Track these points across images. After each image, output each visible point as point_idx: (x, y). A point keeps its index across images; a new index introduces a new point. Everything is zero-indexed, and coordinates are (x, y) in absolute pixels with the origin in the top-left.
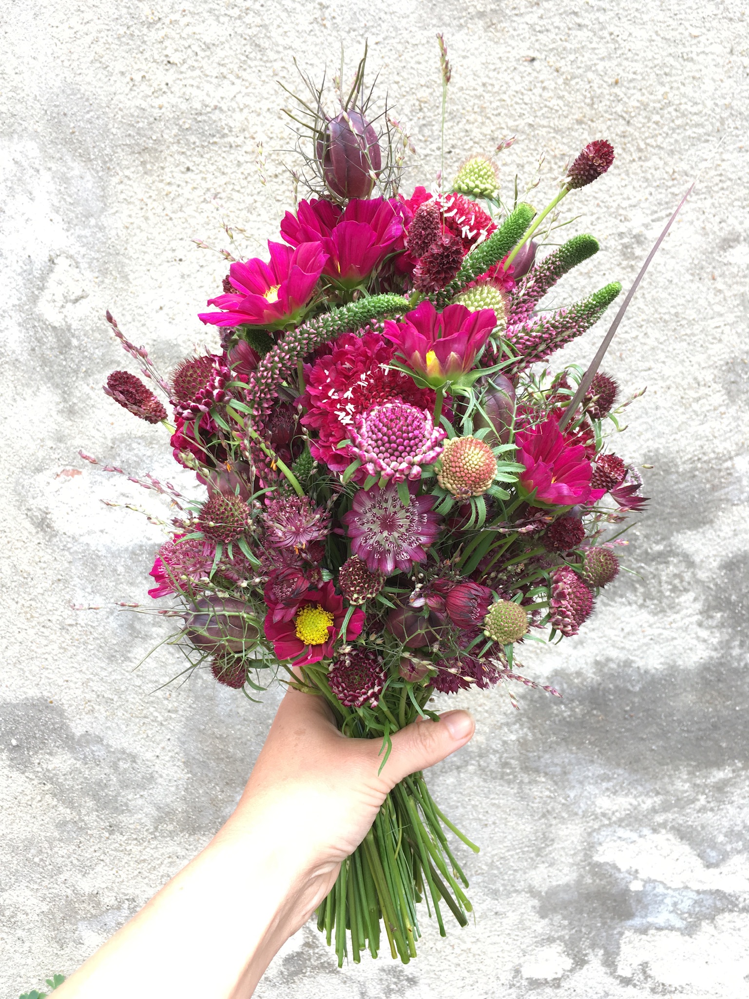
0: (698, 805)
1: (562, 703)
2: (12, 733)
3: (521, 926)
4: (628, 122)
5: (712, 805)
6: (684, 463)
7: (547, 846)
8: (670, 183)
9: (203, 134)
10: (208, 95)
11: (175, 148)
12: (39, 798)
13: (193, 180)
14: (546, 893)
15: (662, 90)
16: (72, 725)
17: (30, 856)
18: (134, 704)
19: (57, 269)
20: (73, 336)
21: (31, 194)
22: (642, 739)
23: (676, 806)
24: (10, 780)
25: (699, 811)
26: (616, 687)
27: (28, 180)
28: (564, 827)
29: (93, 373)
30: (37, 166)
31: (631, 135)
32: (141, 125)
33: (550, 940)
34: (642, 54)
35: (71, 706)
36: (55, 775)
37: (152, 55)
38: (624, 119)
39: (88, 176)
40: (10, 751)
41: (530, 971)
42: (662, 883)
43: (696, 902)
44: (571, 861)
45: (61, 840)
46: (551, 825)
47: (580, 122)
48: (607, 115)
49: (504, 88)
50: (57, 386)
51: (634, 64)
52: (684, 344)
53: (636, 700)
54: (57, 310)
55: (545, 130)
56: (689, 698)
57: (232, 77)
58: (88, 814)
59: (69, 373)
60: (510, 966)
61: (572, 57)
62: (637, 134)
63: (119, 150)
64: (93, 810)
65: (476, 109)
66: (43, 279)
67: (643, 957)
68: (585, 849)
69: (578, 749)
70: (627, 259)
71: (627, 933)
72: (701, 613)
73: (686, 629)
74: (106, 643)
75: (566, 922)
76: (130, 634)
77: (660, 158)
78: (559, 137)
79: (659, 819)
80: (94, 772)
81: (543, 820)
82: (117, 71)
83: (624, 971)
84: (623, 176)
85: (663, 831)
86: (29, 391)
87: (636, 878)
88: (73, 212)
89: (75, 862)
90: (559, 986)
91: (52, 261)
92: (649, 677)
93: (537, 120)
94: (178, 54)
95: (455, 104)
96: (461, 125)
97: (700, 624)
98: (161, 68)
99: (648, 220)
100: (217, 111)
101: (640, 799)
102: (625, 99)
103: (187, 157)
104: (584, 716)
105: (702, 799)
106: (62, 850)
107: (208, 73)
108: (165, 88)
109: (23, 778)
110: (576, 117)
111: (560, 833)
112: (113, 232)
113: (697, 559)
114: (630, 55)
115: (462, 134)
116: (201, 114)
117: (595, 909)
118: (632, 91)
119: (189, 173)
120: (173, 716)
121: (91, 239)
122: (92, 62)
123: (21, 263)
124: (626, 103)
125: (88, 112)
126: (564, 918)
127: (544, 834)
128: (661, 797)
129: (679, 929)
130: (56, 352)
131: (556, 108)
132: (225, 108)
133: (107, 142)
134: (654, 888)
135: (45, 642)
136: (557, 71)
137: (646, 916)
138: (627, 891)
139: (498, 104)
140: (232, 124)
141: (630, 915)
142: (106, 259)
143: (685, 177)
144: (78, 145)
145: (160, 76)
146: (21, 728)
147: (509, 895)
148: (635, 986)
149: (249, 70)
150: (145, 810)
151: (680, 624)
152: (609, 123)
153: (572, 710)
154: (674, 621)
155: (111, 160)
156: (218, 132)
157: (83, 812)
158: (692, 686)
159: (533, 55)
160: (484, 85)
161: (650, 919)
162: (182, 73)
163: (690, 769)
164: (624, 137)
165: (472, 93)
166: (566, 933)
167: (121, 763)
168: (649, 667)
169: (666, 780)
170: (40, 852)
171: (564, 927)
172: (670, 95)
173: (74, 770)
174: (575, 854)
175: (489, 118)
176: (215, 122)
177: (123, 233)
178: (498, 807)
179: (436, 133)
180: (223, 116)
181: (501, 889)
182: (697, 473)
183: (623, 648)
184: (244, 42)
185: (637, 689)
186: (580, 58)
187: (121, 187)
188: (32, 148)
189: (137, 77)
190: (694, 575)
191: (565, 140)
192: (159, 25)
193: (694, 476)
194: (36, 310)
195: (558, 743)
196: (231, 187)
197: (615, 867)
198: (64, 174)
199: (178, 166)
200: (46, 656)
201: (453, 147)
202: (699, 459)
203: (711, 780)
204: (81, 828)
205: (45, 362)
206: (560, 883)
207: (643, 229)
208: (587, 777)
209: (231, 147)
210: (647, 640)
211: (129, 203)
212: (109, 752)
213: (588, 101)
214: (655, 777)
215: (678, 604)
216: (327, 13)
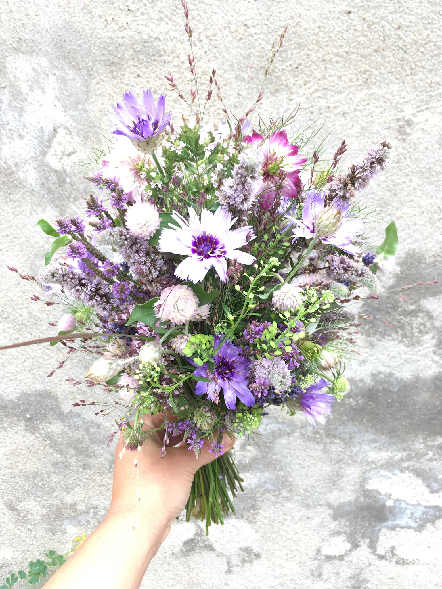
0: (428, 457)
1: (351, 397)
2: (27, 411)
3: (322, 525)
4: (405, 52)
5: (436, 457)
6: (430, 257)
7: (339, 479)
8: (429, 89)
9: (148, 54)
10: (152, 30)
11: (131, 62)
12: (42, 448)
13: (142, 83)
14: (337, 506)
15: (426, 33)
16: (63, 406)
17: (36, 482)
18: (99, 394)
19: (58, 135)
20: (67, 176)
21: (43, 89)
22: (397, 419)
23: (415, 457)
24: (25, 438)
25: (428, 461)
26: (384, 388)
27: (42, 81)
28: (349, 469)
29: (79, 199)
30: (47, 72)
31: (407, 59)
32: (111, 48)
33: (338, 533)
34: (415, 11)
35: (62, 395)
36: (52, 435)
37: (119, 6)
38: (403, 50)
39: (78, 79)
40: (26, 421)
41: (325, 551)
42: (404, 501)
43: (424, 512)
44: (352, 488)
45: (54, 473)
46: (341, 468)
47: (376, 51)
48: (393, 47)
49: (331, 30)
50: (57, 206)
51: (410, 17)
52: (433, 186)
53: (395, 396)
54: (58, 160)
55: (355, 55)
56: (426, 396)
57: (166, 20)
58: (71, 458)
59: (64, 198)
60: (314, 548)
61: (373, 11)
62: (410, 59)
63: (97, 63)
64: (74, 455)
65: (314, 42)
66: (50, 141)
67: (392, 543)
68: (361, 482)
69: (360, 424)
70: (401, 134)
71: (383, 530)
72: (435, 346)
73: (426, 355)
74: (84, 359)
75: (348, 523)
77: (424, 74)
78: (363, 60)
79: (405, 465)
80: (75, 433)
81: (337, 465)
82: (97, 15)
83: (381, 551)
84: (401, 84)
85: (407, 472)
86: (40, 209)
87: (390, 498)
88: (68, 100)
89: (63, 485)
90: (342, 560)
91: (55, 130)
92: (403, 383)
93: (351, 49)
94: (134, 5)
95: (301, 38)
96: (304, 51)
97: (434, 353)
98: (124, 13)
99: (415, 111)
100: (157, 40)
101: (394, 453)
102: (404, 38)
103: (138, 68)
104: (364, 405)
105: (431, 453)
106: (55, 479)
107: (152, 17)
108: (126, 26)
109: (33, 437)
110: (374, 48)
111: (347, 472)
112: (92, 114)
113: (435, 314)
114: (408, 11)
115: (305, 57)
116: (147, 42)
117: (365, 516)
118: (408, 33)
119: (139, 79)
121: (79, 117)
122: (82, 9)
123: (36, 132)
124: (404, 40)
125: (79, 40)
126: (347, 521)
127: (337, 472)
128: (406, 452)
129: (413, 528)
130: (57, 186)
131: (362, 42)
132: (162, 38)
133: (90, 58)
134: (400, 504)
135: (47, 358)
136: (364, 19)
137: (395, 520)
138: (384, 506)
139: (327, 39)
140: (166, 49)
141: (385, 520)
142: (88, 130)
143: (438, 86)
144: (72, 60)
145: (123, 18)
146: (32, 408)
147: (315, 507)
148: (387, 560)
149: (177, 16)
150: (105, 456)
151: (423, 352)
152: (394, 52)
153: (357, 401)
154: (420, 350)
155: (92, 69)
156: (157, 53)
157: (68, 456)
158: (428, 388)
159: (349, 10)
160: (319, 27)
161: (397, 522)
162: (136, 16)
163: (425, 436)
164: (403, 61)
165: (312, 32)
166: (348, 530)
167: (91, 429)
168: (404, 377)
169: (410, 442)
170: (42, 480)
171: (347, 526)
172: (431, 36)
173: (63, 433)
174: (355, 484)
175: (322, 48)
176: (155, 47)
177: (98, 114)
178: (311, 457)
179: (289, 56)
180: (160, 44)
181: (311, 504)
182: (437, 263)
183: (389, 366)
185: (396, 390)
186: (378, 12)
187: (98, 86)
188: (44, 61)
189: (109, 19)
190: (432, 323)
191: (367, 62)
193: (435, 265)
194: (45, 160)
195: (347, 421)
197: (378, 492)
198: (63, 77)
199: (132, 73)
200: (48, 366)
201: (299, 64)
202: (439, 255)
203: (436, 443)
204: (66, 466)
205: (50, 191)
206: (346, 501)
207: (411, 116)
208: (364, 440)
209: (165, 62)
210: (402, 361)
211: (103, 96)
212: (84, 422)
213: (382, 38)
214: (404, 441)
215: (423, 341)
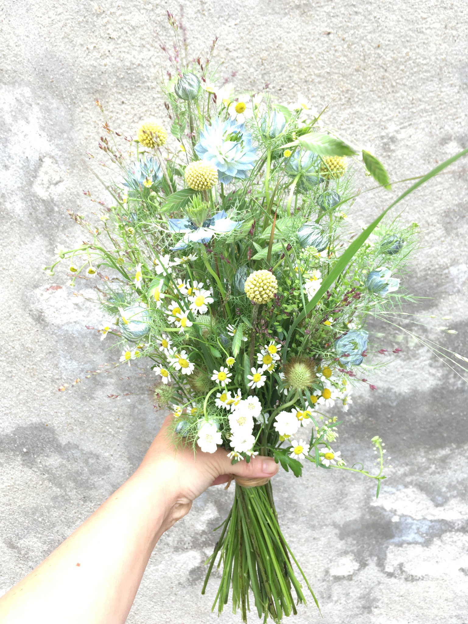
0: (430, 471)
1: (351, 414)
2: (23, 445)
3: (329, 545)
4: (386, 70)
5: (439, 470)
6: (421, 271)
7: (343, 498)
8: (411, 106)
9: (132, 81)
10: (134, 57)
11: (115, 90)
12: (41, 483)
13: (127, 109)
14: (343, 525)
15: (405, 51)
16: (60, 438)
17: (36, 517)
18: (97, 424)
19: (44, 165)
20: (55, 205)
21: (27, 119)
22: (398, 434)
23: (417, 471)
24: (23, 473)
25: (431, 474)
26: (383, 404)
27: (25, 111)
28: (353, 486)
29: (68, 227)
30: (30, 102)
31: (388, 77)
32: (93, 76)
33: (346, 553)
34: (393, 29)
35: (59, 427)
36: (50, 468)
37: (100, 34)
38: (383, 68)
39: (62, 108)
40: (23, 455)
41: (334, 572)
42: (410, 516)
43: (430, 527)
44: (357, 506)
45: (54, 507)
46: (345, 486)
47: (357, 70)
48: (373, 66)
49: (312, 51)
50: (46, 236)
51: (388, 35)
52: (420, 201)
53: (394, 411)
54: (45, 189)
55: (337, 75)
56: (425, 409)
57: (148, 46)
58: (71, 491)
59: (53, 228)
60: (323, 569)
61: (352, 32)
62: (391, 77)
63: (81, 92)
64: (73, 488)
65: (296, 64)
66: (36, 171)
67: (400, 560)
68: (365, 499)
69: (361, 440)
70: (386, 151)
71: (391, 547)
72: (431, 359)
73: (422, 368)
74: (79, 389)
75: (355, 542)
76: (94, 383)
77: (405, 91)
78: (345, 80)
79: (408, 479)
80: (74, 466)
81: (341, 483)
82: (78, 43)
83: (389, 569)
84: (383, 102)
85: (411, 487)
86: (29, 239)
87: (395, 514)
88: (53, 130)
89: (63, 520)
90: (351, 580)
91: (41, 160)
92: (401, 397)
93: (332, 70)
94: (115, 33)
95: (283, 61)
96: (286, 73)
97: (431, 365)
98: (105, 41)
99: (398, 128)
100: (140, 67)
101: (397, 469)
102: (384, 57)
103: (122, 95)
104: (364, 421)
105: (433, 466)
106: (55, 513)
107: (134, 44)
108: (108, 54)
109: (31, 471)
110: (355, 67)
111: (351, 490)
112: (78, 142)
113: (429, 327)
114: (386, 30)
115: (287, 79)
116: (130, 69)
117: (371, 534)
118: (388, 52)
119: (123, 106)
120: (121, 431)
121: (64, 146)
122: (63, 38)
123: (22, 162)
124: (384, 59)
125: (61, 69)
126: (354, 539)
127: (341, 491)
128: (409, 467)
129: (420, 543)
130: (45, 215)
131: (343, 62)
132: (144, 65)
133: (73, 87)
134: (406, 520)
135: (43, 390)
136: (343, 40)
137: (401, 536)
138: (390, 522)
139: (309, 60)
140: (149, 75)
141: (392, 536)
142: (74, 158)
143: (419, 102)
144: (55, 89)
145: (105, 46)
146: (29, 441)
147: (321, 527)
148: (396, 577)
150: (105, 487)
151: (419, 366)
152: (374, 71)
153: (357, 418)
154: (416, 364)
155: (76, 98)
156: (141, 80)
157: (68, 490)
158: (426, 401)
159: (329, 31)
160: (300, 49)
161: (404, 538)
162: (118, 44)
163: (426, 450)
164: (384, 79)
165: (293, 54)
166: (355, 549)
167: (90, 460)
168: (402, 391)
169: (412, 456)
170: (42, 515)
171: (354, 545)
172: (410, 54)
173: (62, 466)
174: (360, 502)
175: (303, 69)
176: (139, 73)
177: (83, 142)
178: (314, 476)
179: (272, 78)
180: (143, 70)
181: (317, 524)
182: (428, 277)
183: (386, 381)
184: (155, 25)
185: (394, 404)
186: (357, 32)
187: (82, 114)
188: (27, 91)
189: (91, 47)
190: (427, 337)
191: (348, 82)
192: (103, 15)
193: (426, 279)
194: (32, 190)
195: (349, 438)
196: (149, 113)
197: (383, 509)
198: (47, 107)
199: (116, 101)
200: (43, 398)
201: (282, 86)
202: (429, 269)
203: (438, 456)
204: (67, 500)
205: (38, 221)
206: (351, 519)
207: (395, 133)
208: (366, 457)
209: (149, 88)
210: (399, 376)
211: (87, 124)
212: (83, 454)
213: (362, 58)
214: (405, 455)
215: (418, 354)
216: (205, 6)
